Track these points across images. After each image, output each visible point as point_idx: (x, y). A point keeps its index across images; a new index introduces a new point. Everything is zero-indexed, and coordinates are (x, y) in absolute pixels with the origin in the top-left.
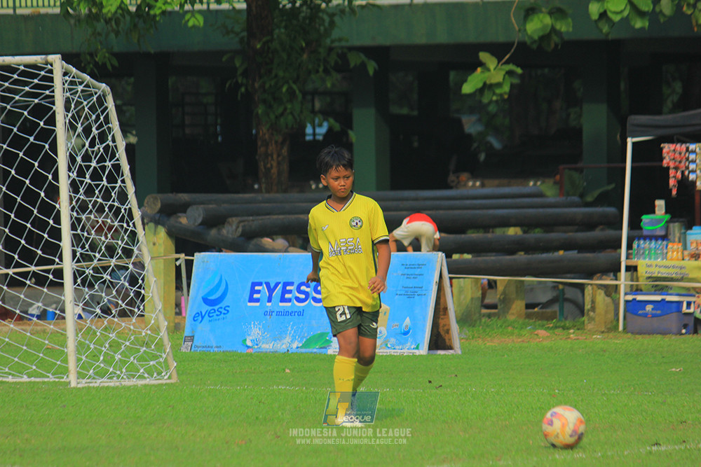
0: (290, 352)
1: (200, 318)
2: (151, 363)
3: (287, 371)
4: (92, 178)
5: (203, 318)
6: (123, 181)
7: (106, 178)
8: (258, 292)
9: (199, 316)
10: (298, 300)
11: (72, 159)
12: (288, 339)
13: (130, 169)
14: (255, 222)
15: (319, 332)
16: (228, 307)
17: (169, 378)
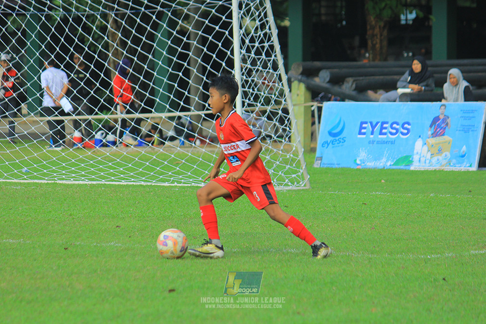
0: (385, 168)
1: (326, 145)
2: (293, 176)
3: (383, 181)
4: (256, 54)
5: (328, 145)
6: (275, 56)
7: (265, 54)
8: (365, 128)
9: (326, 144)
10: (392, 134)
11: (243, 42)
12: (384, 160)
13: (281, 48)
14: (364, 80)
15: (405, 155)
16: (345, 138)
17: (305, 186)
